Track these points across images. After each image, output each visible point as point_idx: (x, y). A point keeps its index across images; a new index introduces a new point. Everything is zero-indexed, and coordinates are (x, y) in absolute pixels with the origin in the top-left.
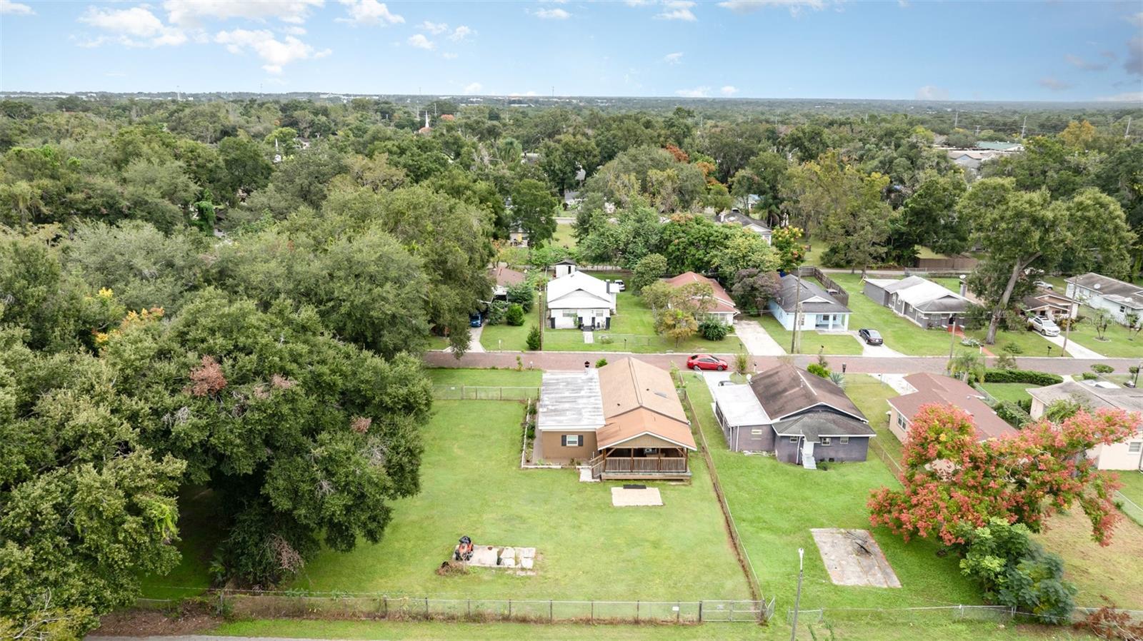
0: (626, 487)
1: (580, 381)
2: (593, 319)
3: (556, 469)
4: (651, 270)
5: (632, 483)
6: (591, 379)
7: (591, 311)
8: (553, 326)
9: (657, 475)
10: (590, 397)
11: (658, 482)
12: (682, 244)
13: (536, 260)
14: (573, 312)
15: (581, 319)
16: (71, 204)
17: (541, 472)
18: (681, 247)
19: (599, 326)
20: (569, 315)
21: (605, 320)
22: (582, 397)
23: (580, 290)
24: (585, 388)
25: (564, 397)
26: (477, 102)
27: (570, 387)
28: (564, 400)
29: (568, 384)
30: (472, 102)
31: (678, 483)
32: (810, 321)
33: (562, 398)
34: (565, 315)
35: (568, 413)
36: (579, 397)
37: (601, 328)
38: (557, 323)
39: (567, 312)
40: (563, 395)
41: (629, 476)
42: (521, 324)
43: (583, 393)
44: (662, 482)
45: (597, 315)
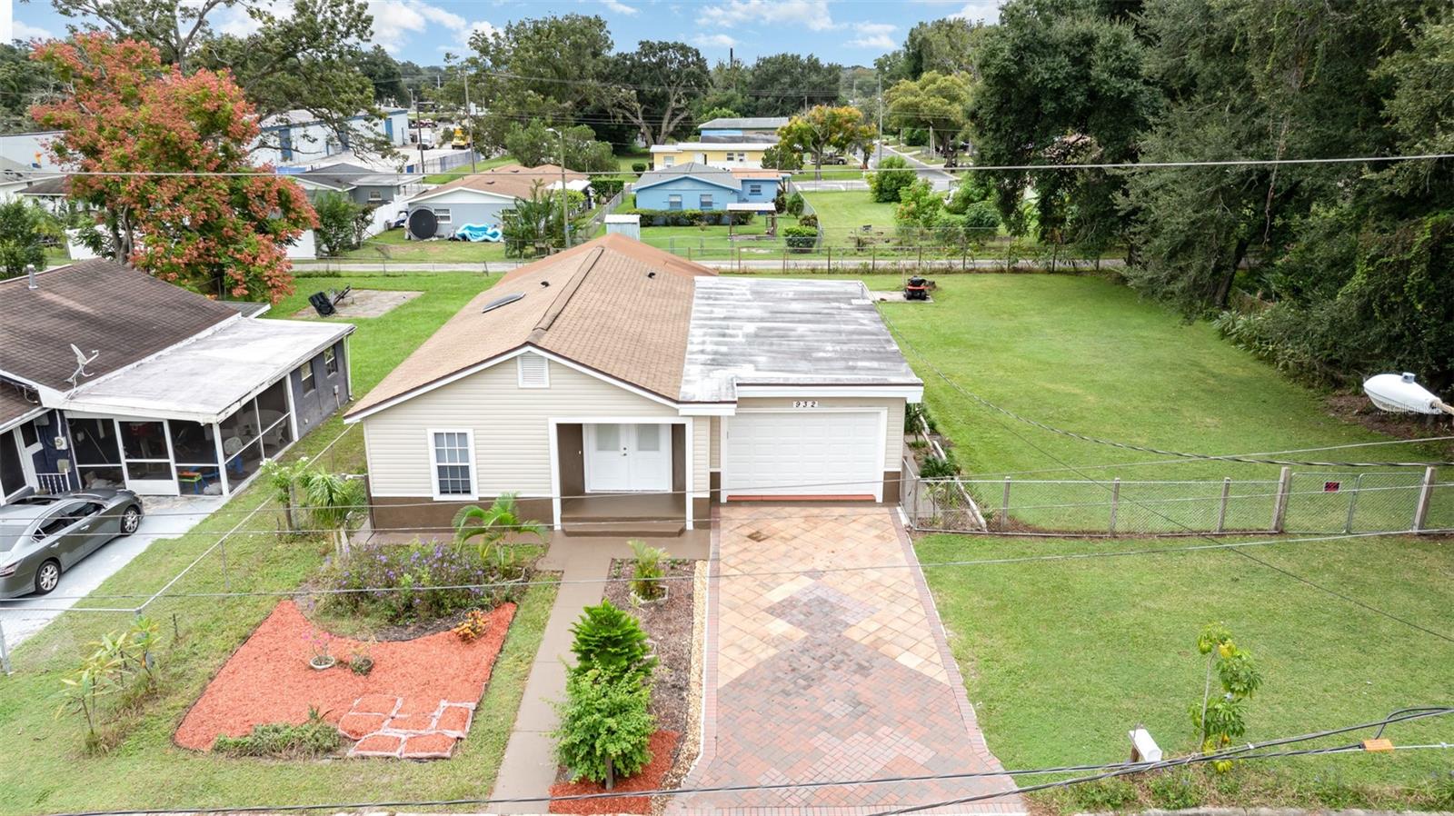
1: (762, 359)
6: (717, 361)
10: (725, 319)
22: (751, 319)
24: (741, 339)
25: (809, 322)
27: (797, 345)
28: (809, 316)
29: (806, 355)
33: (818, 322)
35: (791, 296)
36: (762, 320)
43: (751, 328)
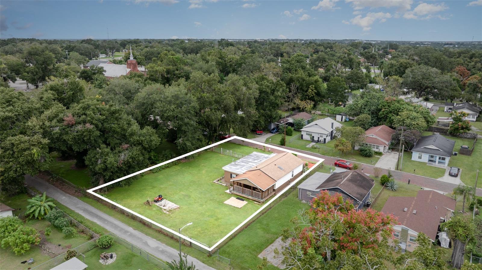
0: (238, 198)
1: (262, 157)
2: (319, 138)
3: (224, 186)
4: (360, 121)
5: (241, 198)
6: (267, 157)
7: (317, 134)
8: (302, 138)
9: (250, 197)
11: (250, 200)
12: (385, 112)
13: (331, 112)
14: (310, 133)
15: (313, 137)
16: (174, 75)
17: (218, 185)
18: (385, 113)
19: (320, 141)
20: (308, 135)
21: (323, 139)
23: (316, 124)
24: (260, 160)
25: (247, 161)
26: (428, 44)
27: (255, 158)
28: (245, 162)
29: (257, 157)
30: (425, 44)
31: (258, 203)
32: (425, 158)
34: (307, 134)
35: (239, 166)
37: (321, 142)
38: (304, 137)
39: (308, 133)
40: (249, 160)
41: (240, 194)
42: (291, 135)
43: (256, 161)
44: (251, 201)
45: (321, 136)
